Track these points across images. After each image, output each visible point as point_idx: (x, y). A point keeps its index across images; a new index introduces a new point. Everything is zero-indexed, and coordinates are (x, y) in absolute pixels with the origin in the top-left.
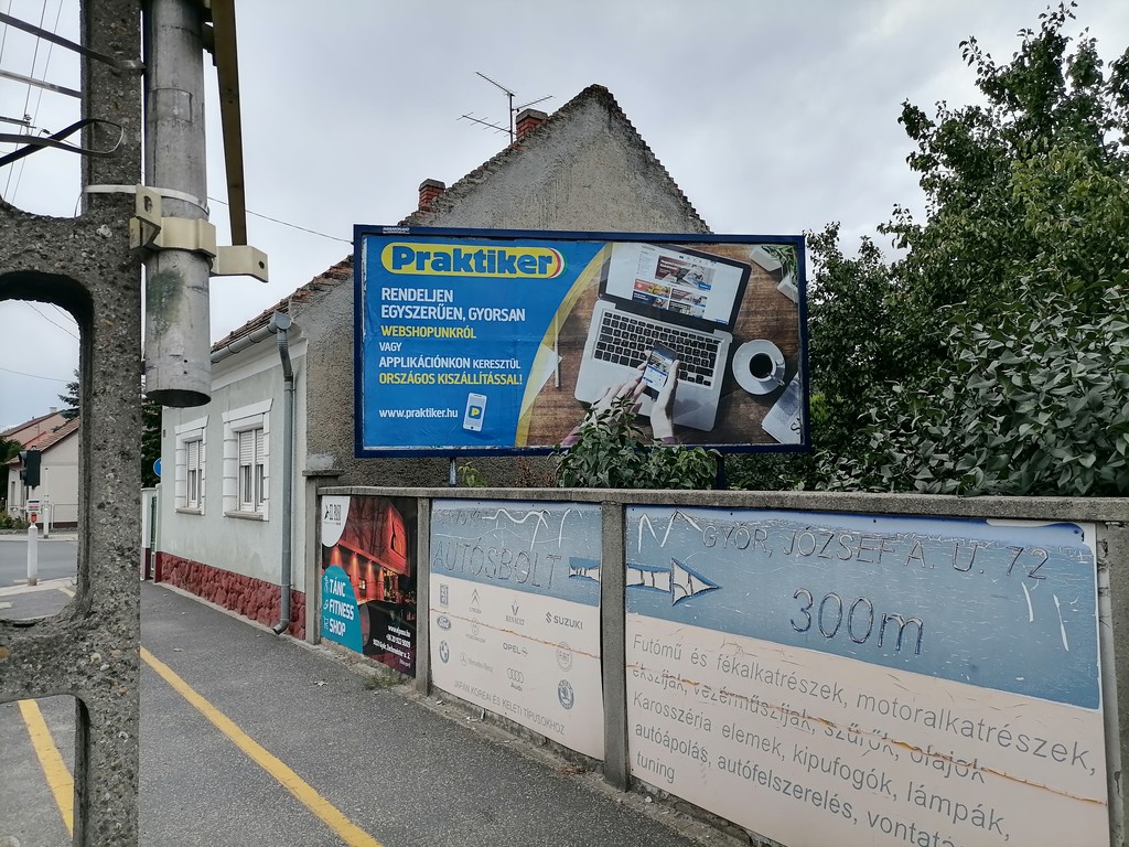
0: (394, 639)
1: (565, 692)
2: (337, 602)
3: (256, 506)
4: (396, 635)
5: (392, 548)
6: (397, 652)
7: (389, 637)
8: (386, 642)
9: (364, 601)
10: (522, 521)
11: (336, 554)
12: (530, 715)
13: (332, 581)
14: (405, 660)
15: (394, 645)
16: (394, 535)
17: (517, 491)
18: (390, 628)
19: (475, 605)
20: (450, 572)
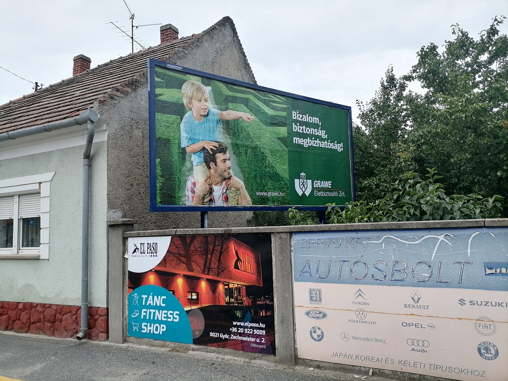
0: (241, 330)
1: (487, 349)
2: (152, 311)
3: (19, 249)
4: (244, 327)
5: (236, 267)
6: (244, 339)
7: (234, 330)
8: (230, 333)
9: (193, 307)
10: (418, 242)
11: (152, 278)
12: (436, 367)
13: (144, 297)
14: (257, 343)
15: (240, 334)
16: (239, 259)
17: (414, 223)
18: (234, 323)
19: (360, 299)
20: (322, 279)
